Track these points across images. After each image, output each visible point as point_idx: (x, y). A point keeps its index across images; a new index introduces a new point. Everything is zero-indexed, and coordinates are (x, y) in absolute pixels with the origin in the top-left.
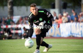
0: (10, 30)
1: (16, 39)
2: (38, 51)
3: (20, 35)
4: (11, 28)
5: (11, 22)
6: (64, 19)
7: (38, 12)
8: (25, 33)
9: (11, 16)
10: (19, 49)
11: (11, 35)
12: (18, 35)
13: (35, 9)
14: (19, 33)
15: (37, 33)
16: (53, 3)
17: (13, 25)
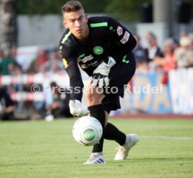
0: (9, 91)
1: (28, 119)
2: (98, 159)
3: (39, 106)
4: (12, 85)
5: (10, 66)
6: (182, 56)
7: (89, 26)
8: (55, 100)
9: (10, 47)
10: (38, 153)
11: (10, 109)
12: (34, 108)
13: (80, 19)
14: (38, 102)
15: (91, 100)
16: (145, 5)
17: (16, 75)
